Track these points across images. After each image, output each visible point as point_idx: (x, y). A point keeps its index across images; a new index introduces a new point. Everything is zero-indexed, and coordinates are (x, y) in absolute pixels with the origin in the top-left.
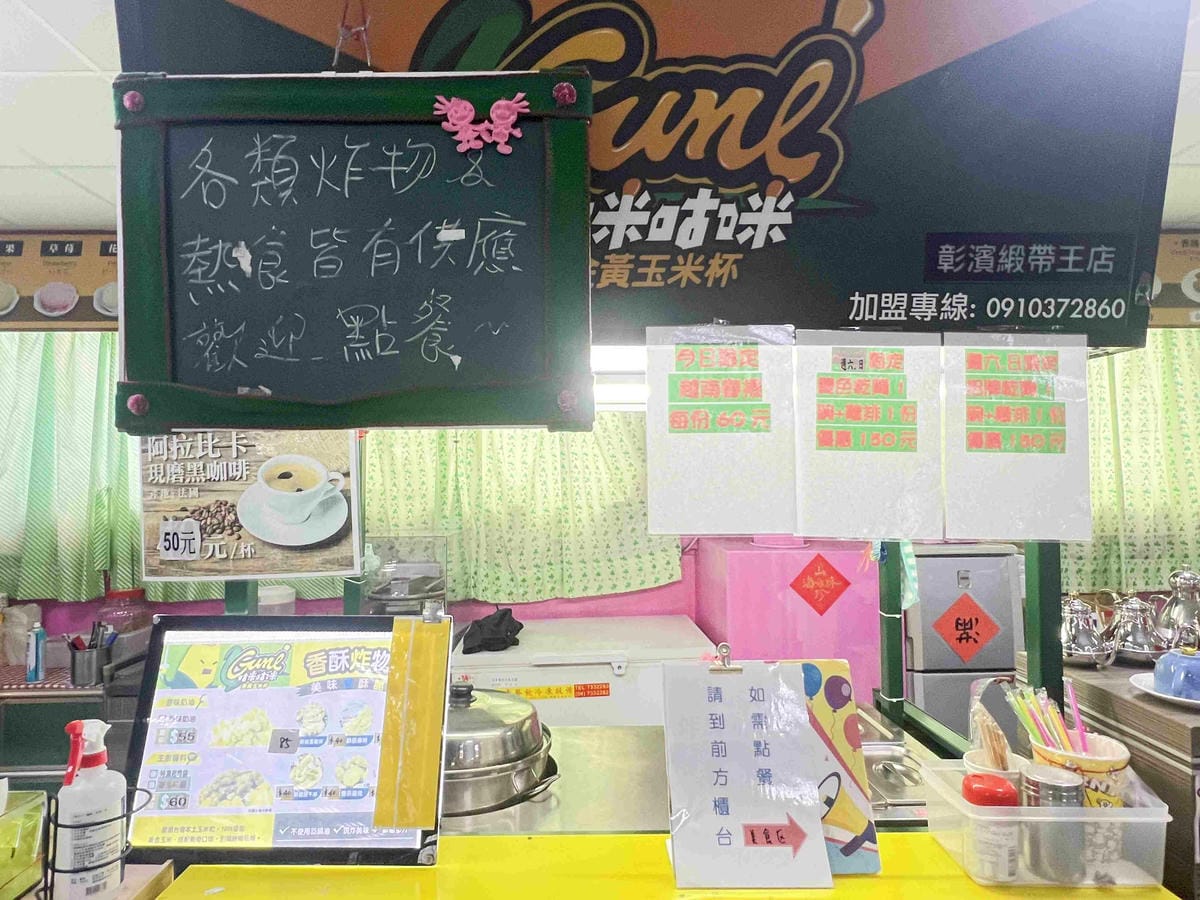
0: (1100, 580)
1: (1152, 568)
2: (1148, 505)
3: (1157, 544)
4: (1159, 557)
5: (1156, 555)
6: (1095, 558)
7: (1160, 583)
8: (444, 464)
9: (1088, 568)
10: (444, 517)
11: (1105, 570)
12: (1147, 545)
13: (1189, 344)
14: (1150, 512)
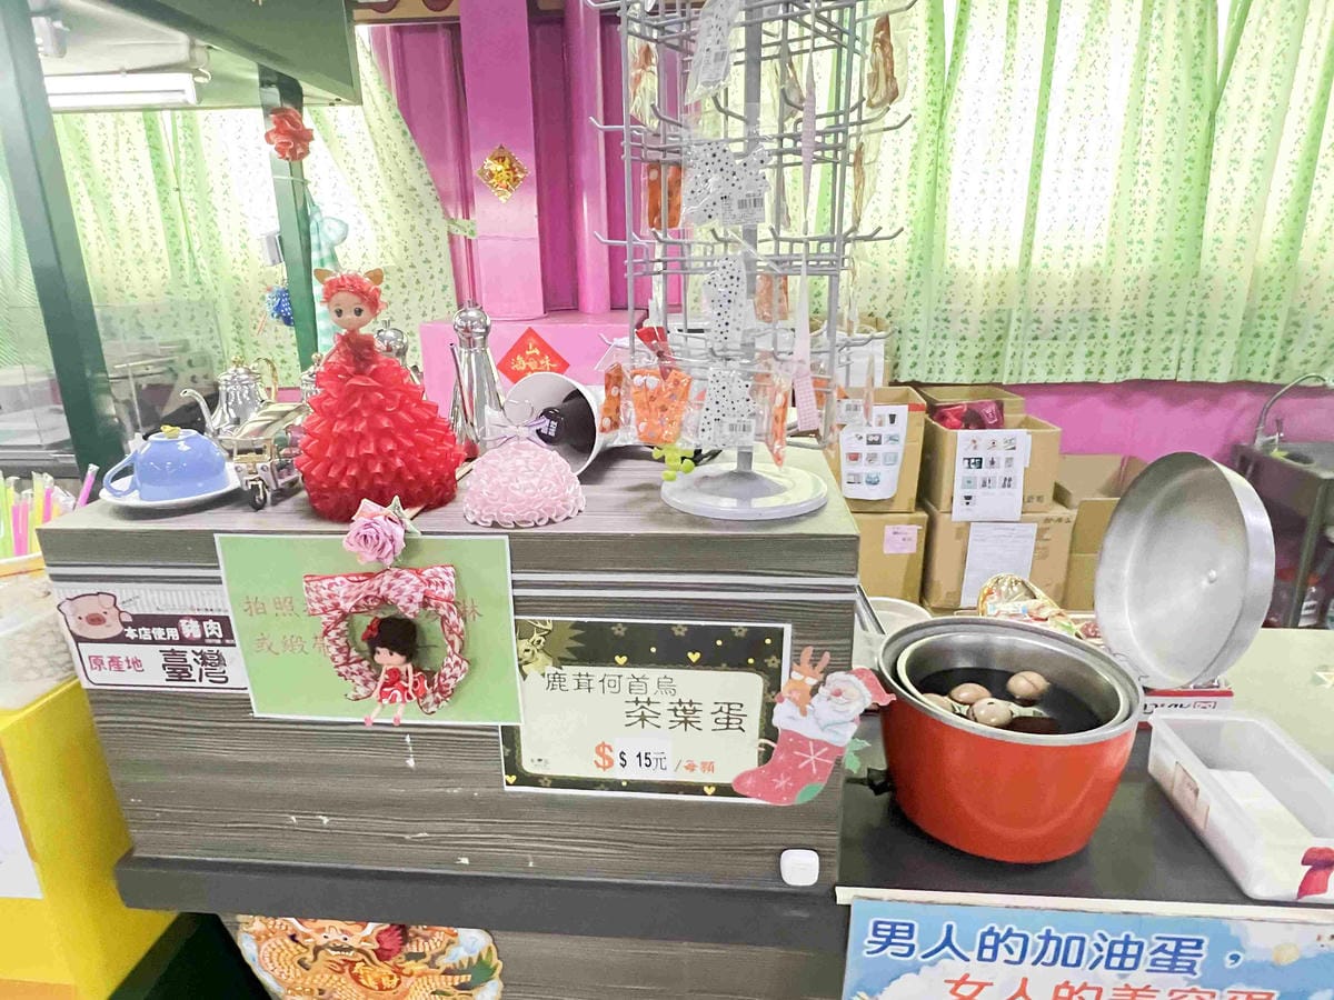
0: (987, 364)
1: (1062, 351)
2: (1067, 266)
3: (1073, 320)
4: (1073, 338)
5: (1070, 335)
6: (982, 339)
7: (1069, 372)
8: (170, 218)
9: (972, 352)
10: (186, 286)
11: (997, 354)
12: (1058, 321)
13: (1181, 14)
14: (1068, 276)
